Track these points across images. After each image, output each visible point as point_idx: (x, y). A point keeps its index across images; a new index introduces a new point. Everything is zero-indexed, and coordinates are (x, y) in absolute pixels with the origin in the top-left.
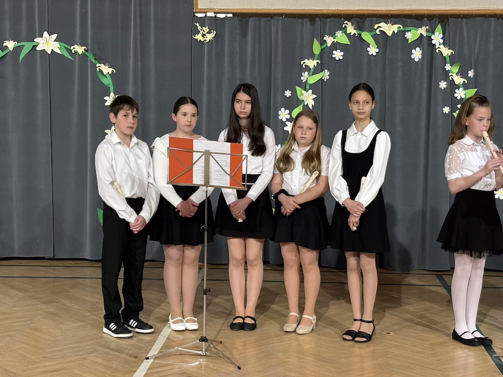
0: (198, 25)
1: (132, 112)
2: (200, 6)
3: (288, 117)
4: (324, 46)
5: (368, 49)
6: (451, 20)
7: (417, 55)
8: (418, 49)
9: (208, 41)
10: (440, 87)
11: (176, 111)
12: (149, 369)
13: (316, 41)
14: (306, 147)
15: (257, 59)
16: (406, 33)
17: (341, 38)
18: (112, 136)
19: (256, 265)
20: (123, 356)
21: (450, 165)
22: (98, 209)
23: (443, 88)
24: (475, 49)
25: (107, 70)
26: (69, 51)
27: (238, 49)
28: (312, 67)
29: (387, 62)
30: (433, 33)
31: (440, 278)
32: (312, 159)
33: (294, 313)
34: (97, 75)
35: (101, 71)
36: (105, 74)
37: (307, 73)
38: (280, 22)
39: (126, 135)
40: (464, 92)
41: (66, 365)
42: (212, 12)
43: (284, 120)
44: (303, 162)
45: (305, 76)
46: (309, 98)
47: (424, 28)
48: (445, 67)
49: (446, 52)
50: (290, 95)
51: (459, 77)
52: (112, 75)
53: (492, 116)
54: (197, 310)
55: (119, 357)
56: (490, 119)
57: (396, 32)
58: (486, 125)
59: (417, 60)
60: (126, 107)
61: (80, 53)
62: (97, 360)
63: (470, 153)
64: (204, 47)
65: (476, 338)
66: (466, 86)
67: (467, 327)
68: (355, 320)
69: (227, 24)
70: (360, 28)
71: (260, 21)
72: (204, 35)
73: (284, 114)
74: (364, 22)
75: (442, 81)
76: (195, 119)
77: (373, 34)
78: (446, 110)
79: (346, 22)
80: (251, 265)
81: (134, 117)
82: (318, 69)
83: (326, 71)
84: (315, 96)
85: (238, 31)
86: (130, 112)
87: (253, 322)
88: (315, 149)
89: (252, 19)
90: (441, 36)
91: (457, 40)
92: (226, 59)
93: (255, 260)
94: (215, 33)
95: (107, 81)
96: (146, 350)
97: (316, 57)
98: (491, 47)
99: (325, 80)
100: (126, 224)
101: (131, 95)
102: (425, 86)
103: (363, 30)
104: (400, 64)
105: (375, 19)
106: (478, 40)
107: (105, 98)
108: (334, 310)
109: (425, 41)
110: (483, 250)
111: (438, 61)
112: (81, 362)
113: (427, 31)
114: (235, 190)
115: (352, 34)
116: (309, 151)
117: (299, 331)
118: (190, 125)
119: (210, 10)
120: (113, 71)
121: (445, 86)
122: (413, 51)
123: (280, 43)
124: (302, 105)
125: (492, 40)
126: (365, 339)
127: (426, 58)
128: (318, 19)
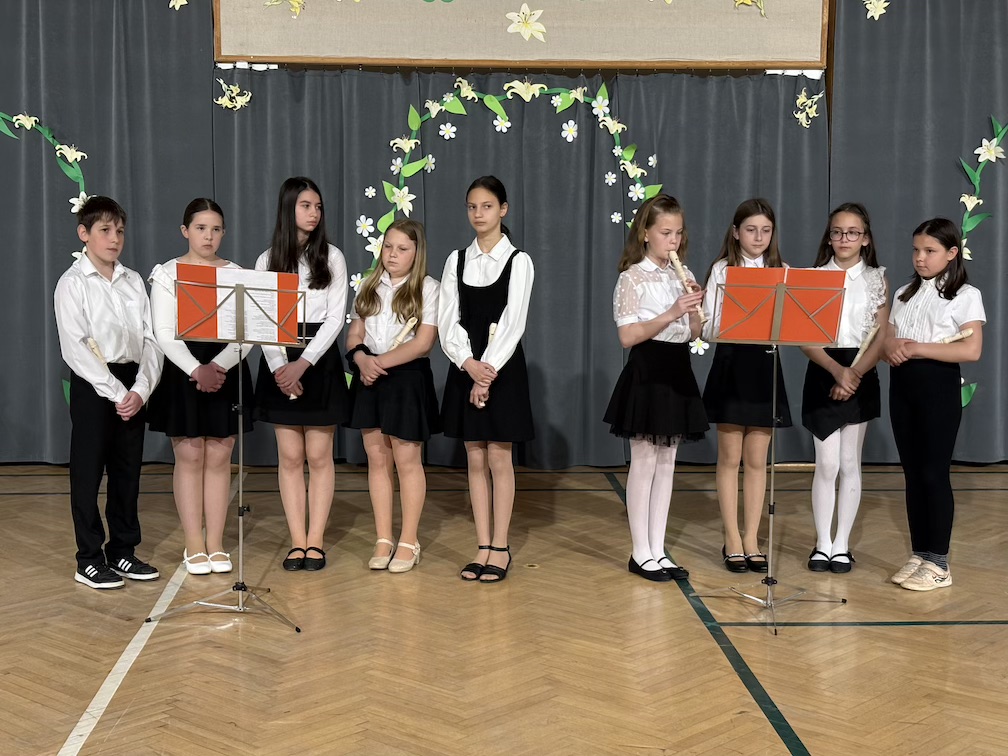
0: (221, 82)
1: (116, 225)
2: (226, 50)
3: (372, 229)
4: (426, 117)
5: (495, 122)
6: (621, 77)
7: (570, 131)
8: (571, 122)
9: (239, 107)
10: (606, 181)
11: (187, 221)
12: (150, 638)
13: (412, 108)
14: (400, 279)
15: (319, 138)
16: (553, 98)
17: (452, 103)
18: (83, 264)
19: (323, 467)
20: (108, 618)
21: (621, 303)
22: (63, 381)
23: (610, 184)
24: (658, 124)
25: (73, 154)
26: (10, 125)
27: (288, 121)
28: (407, 150)
29: (525, 142)
30: (595, 97)
31: (611, 478)
32: (409, 299)
33: (384, 540)
34: (56, 163)
35: (63, 157)
36: (71, 159)
37: (399, 160)
38: (356, 78)
39: (105, 263)
40: (643, 190)
41: (13, 636)
42: (244, 60)
43: (366, 234)
44: (394, 302)
45: (397, 165)
46: (404, 199)
47: (579, 89)
48: (614, 151)
49: (615, 127)
50: (374, 195)
51: (635, 167)
52: (82, 163)
53: (684, 227)
54: (229, 541)
55: (102, 619)
56: (681, 233)
57: (537, 96)
58: (674, 241)
59: (570, 139)
60: (105, 216)
61: (29, 128)
62: (65, 626)
63: (651, 284)
64: (233, 117)
65: (664, 569)
66: (645, 181)
67: (650, 552)
68: (481, 547)
69: (269, 81)
70: (480, 88)
71: (322, 76)
72: (232, 99)
73: (364, 226)
74: (487, 79)
75: (610, 173)
76: (218, 236)
77: (502, 98)
78: (617, 218)
79: (460, 79)
80: (314, 467)
81: (119, 232)
82: (417, 154)
83: (430, 156)
84: (415, 197)
85: (287, 93)
86: (112, 223)
87: (320, 556)
88: (414, 283)
89: (310, 72)
90: (607, 102)
91: (631, 109)
92: (270, 137)
93: (320, 458)
94: (250, 94)
95: (74, 173)
96: (146, 607)
97: (414, 134)
98: (683, 119)
99: (429, 171)
100: (109, 405)
101: (114, 197)
102: (584, 180)
103: (485, 92)
104: (544, 146)
105: (504, 74)
106: (663, 108)
107: (71, 201)
108: (449, 533)
109: (582, 110)
110: (674, 434)
111: (603, 141)
112: (39, 630)
113: (585, 94)
114: (284, 349)
115: (469, 99)
116: (405, 285)
117: (394, 568)
118: (210, 246)
119: (242, 58)
120: (83, 157)
121: (614, 181)
122: (565, 126)
123: (355, 112)
124: (393, 211)
125: (683, 107)
126: (496, 577)
127: (584, 137)
128: (415, 75)
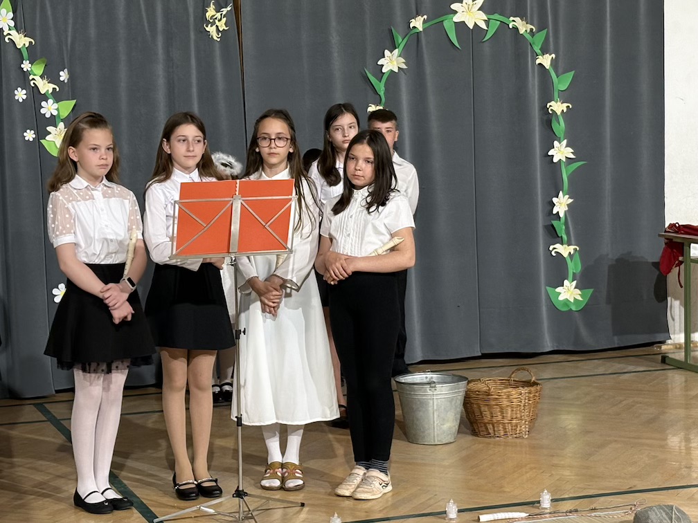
10: (16, 98)
23: (21, 100)
24: (67, 36)
31: (42, 408)
40: (56, 106)
48: (22, 66)
49: (22, 41)
51: (45, 81)
65: (107, 500)
66: (57, 97)
67: (95, 483)
75: (19, 89)
90: (11, 15)
91: (38, 22)
111: (10, 56)
121: (25, 97)
